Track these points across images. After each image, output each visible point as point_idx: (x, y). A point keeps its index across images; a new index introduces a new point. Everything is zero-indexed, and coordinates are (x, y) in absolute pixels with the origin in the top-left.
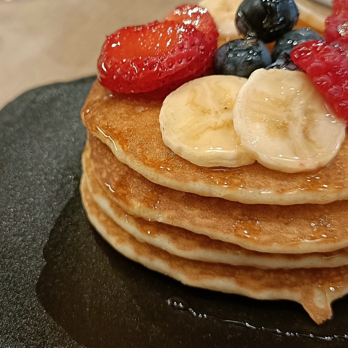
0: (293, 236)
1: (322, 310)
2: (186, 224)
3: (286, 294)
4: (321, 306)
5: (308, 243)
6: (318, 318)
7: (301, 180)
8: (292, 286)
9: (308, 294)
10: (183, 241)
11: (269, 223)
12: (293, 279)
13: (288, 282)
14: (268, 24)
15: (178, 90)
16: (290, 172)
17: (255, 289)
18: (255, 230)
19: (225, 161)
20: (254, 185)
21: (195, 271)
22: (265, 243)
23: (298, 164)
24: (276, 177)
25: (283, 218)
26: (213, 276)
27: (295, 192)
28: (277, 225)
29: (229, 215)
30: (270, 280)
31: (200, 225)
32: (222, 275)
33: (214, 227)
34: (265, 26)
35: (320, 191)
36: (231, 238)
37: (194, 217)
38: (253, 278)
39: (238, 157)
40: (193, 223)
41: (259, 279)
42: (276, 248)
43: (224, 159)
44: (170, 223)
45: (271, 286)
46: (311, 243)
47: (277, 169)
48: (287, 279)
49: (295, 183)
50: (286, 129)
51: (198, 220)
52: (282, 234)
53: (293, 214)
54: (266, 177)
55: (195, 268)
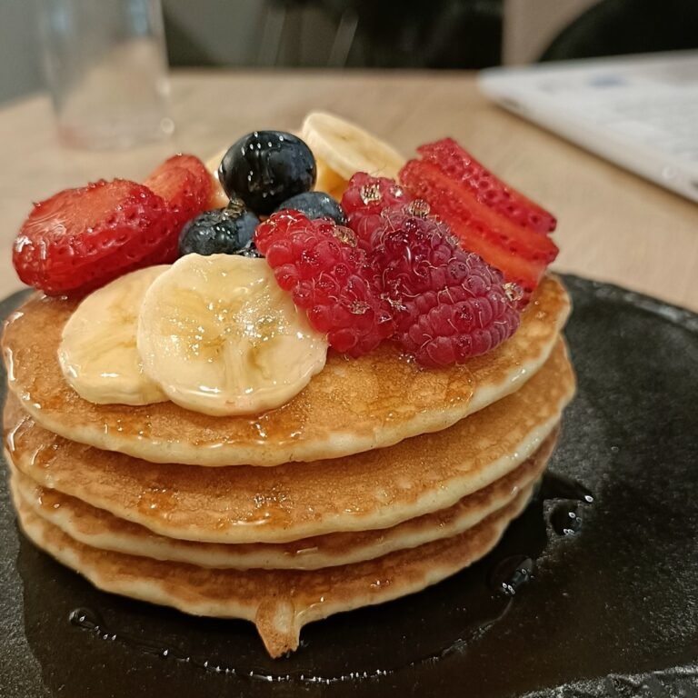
0: (223, 516)
1: (283, 636)
2: (78, 492)
3: (235, 609)
4: (284, 630)
5: (243, 526)
6: (274, 648)
7: (233, 428)
8: (247, 597)
9: (267, 609)
10: (88, 520)
11: (191, 495)
12: (251, 586)
13: (241, 591)
14: (255, 184)
15: (107, 287)
16: (218, 415)
17: (189, 600)
18: (168, 504)
19: (122, 396)
20: (163, 433)
21: (114, 568)
22: (178, 525)
23: (224, 402)
24: (198, 422)
25: (215, 486)
26: (136, 576)
27: (219, 445)
28: (202, 498)
29: (139, 480)
30: (215, 587)
31: (97, 495)
32: (148, 575)
33: (114, 497)
34: (251, 189)
35: (259, 445)
36: (133, 515)
37: (91, 482)
38: (191, 582)
39: (140, 391)
40: (88, 491)
41: (200, 583)
42: (194, 533)
43: (121, 392)
44: (62, 489)
45: (213, 595)
46: (248, 527)
47: (195, 409)
48: (241, 586)
49: (224, 433)
50: (219, 347)
51: (96, 487)
52: (208, 512)
53: (233, 482)
54: (184, 422)
55: (114, 563)
